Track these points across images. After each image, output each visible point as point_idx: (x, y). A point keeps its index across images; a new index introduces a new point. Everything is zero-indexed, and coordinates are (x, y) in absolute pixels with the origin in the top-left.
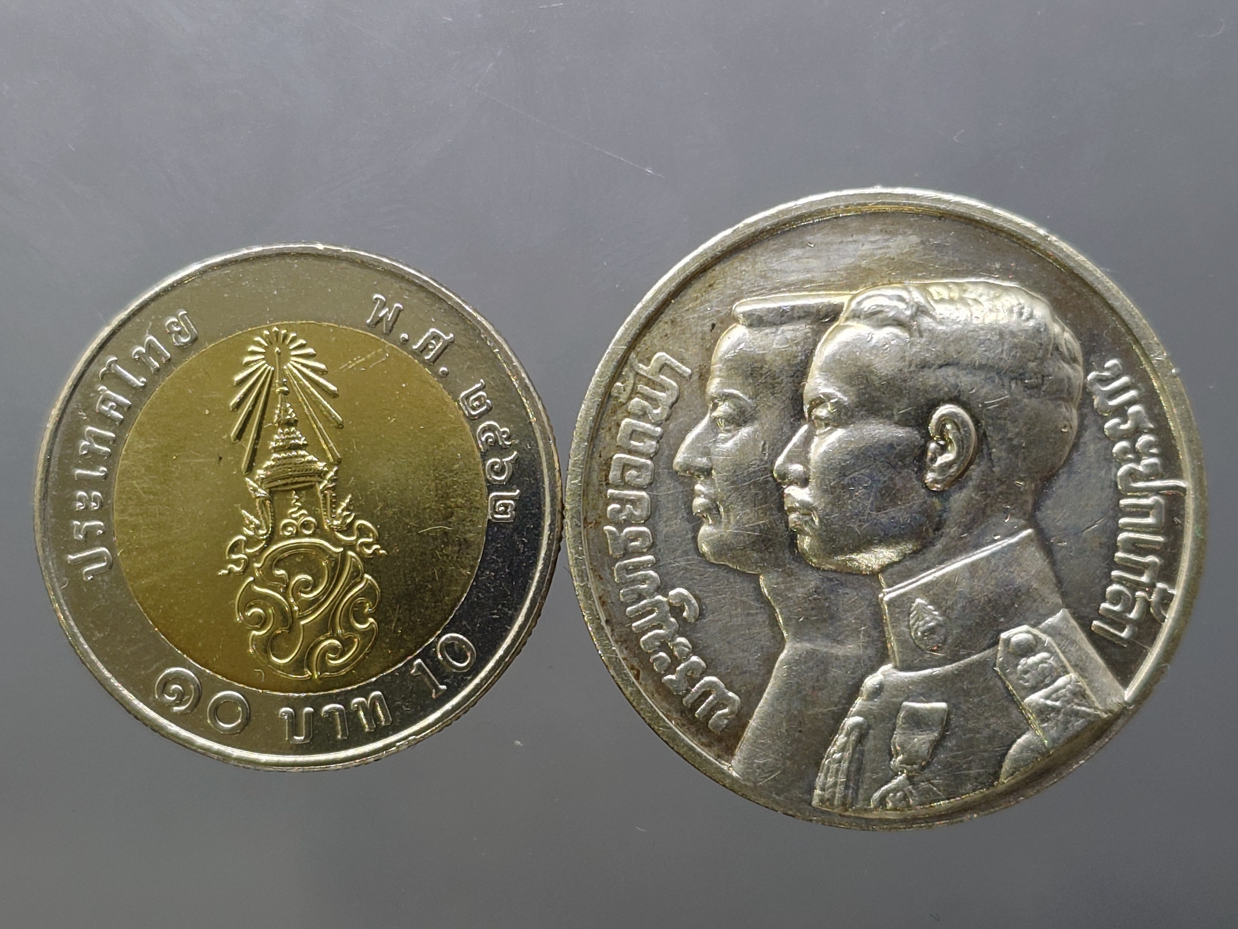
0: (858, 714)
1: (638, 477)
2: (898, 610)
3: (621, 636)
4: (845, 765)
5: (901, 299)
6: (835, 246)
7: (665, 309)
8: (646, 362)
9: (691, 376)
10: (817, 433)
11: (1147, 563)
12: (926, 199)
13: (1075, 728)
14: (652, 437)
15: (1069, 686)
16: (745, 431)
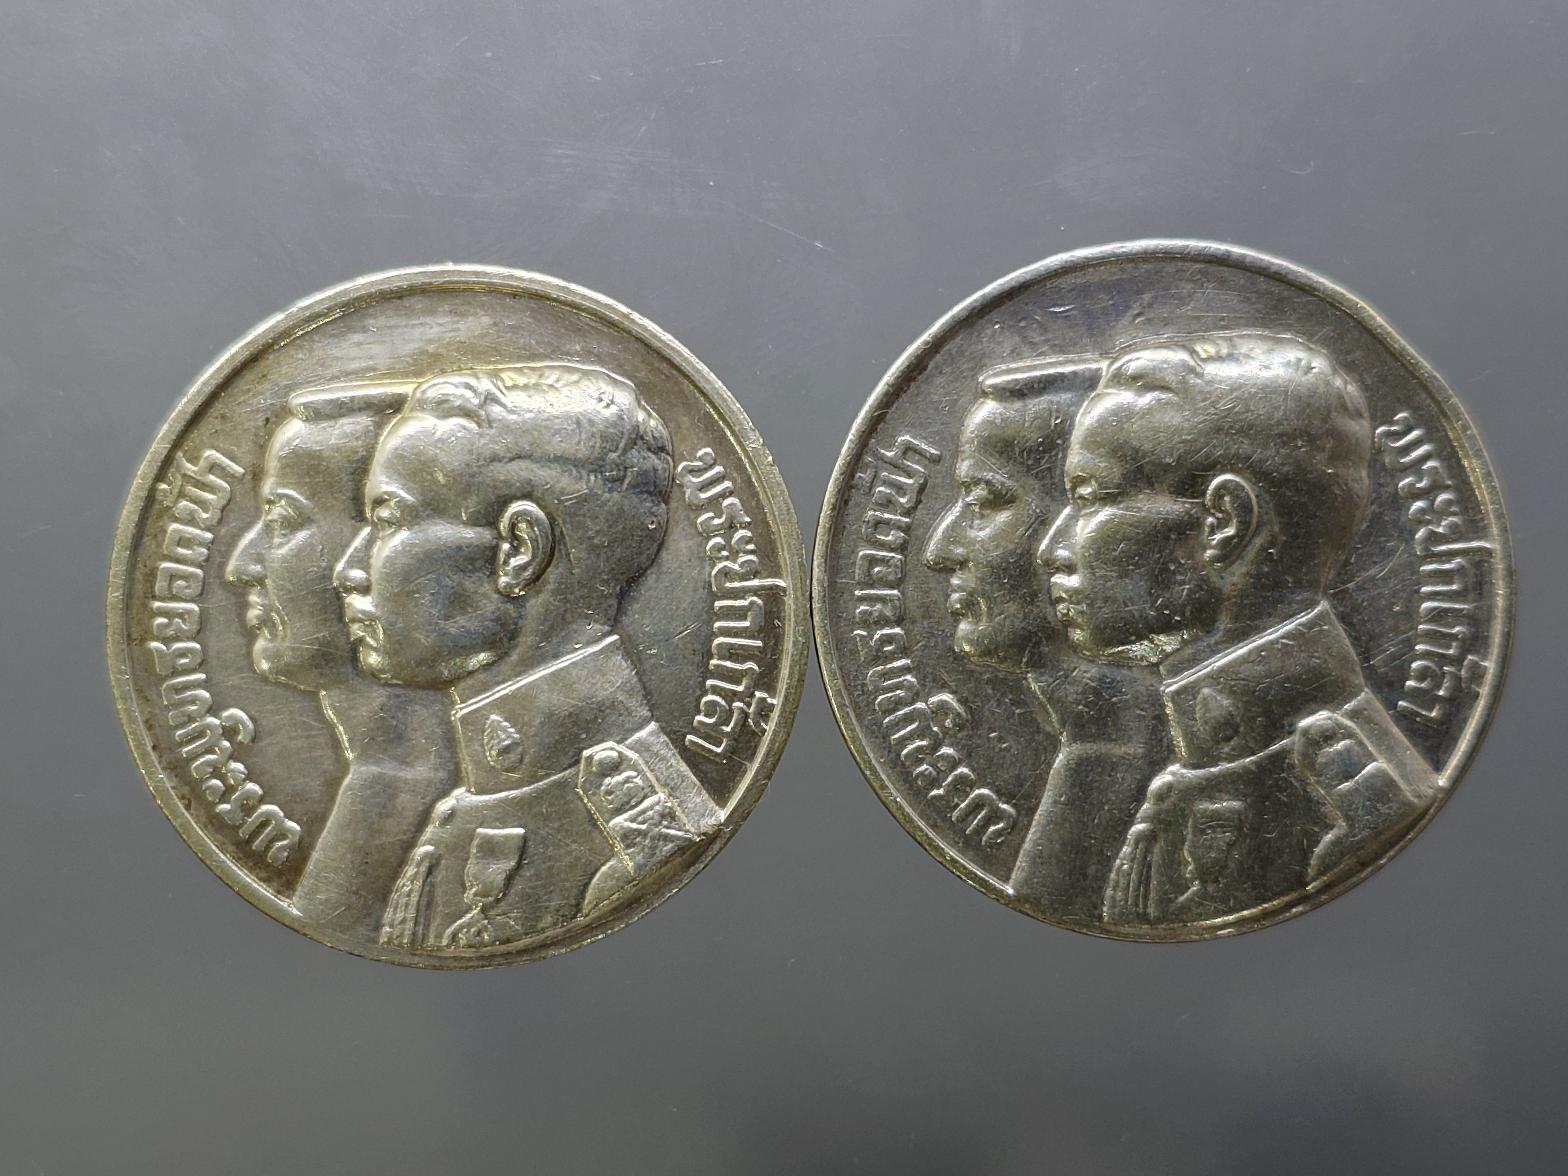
0: (429, 842)
1: (187, 588)
2: (471, 728)
3: (169, 763)
4: (414, 899)
5: (468, 386)
6: (400, 330)
7: (213, 403)
8: (194, 461)
9: (244, 475)
10: (380, 536)
11: (746, 670)
12: (496, 275)
13: (664, 853)
14: (201, 544)
15: (657, 808)
16: (301, 536)
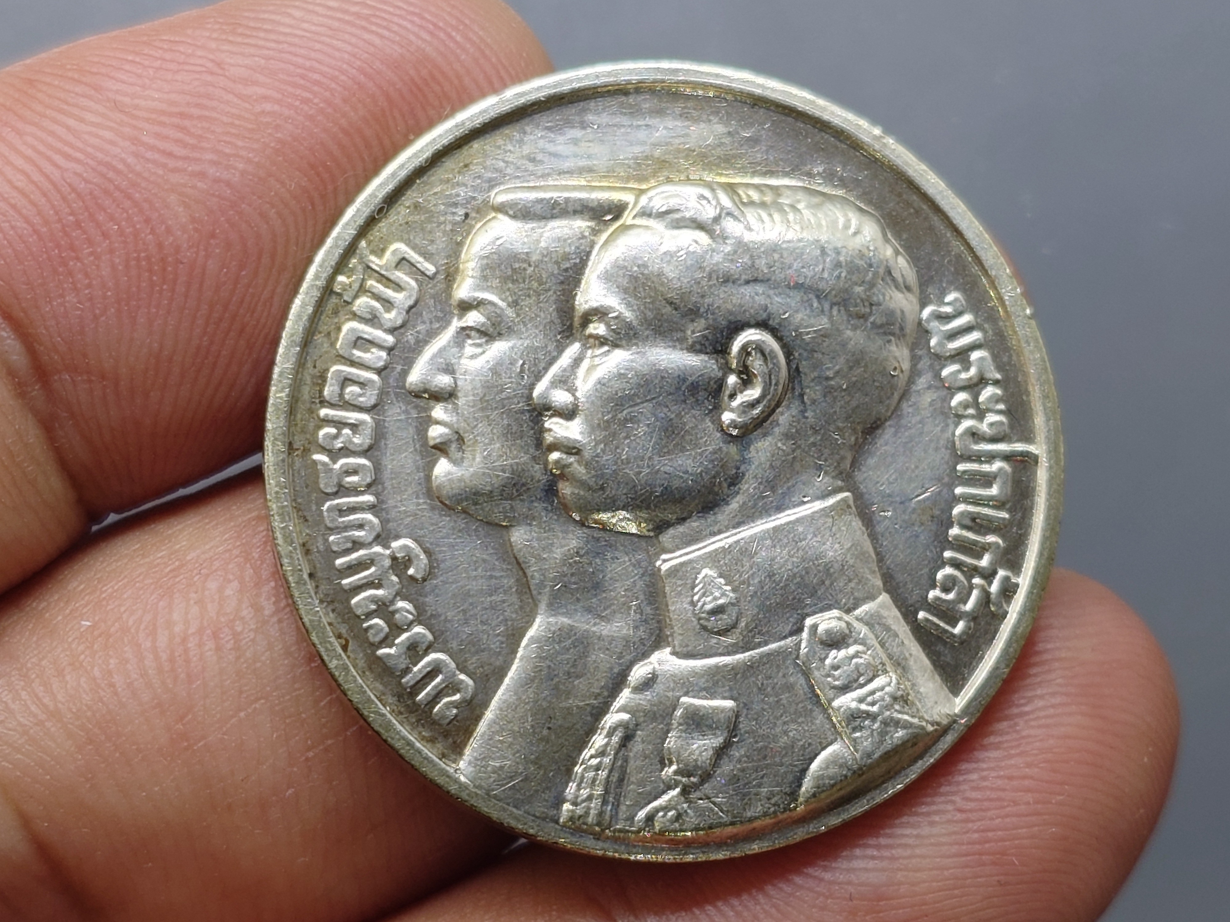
0: (623, 709)
2: (679, 582)
3: (327, 595)
6: (623, 130)
7: (406, 190)
8: (380, 252)
9: (435, 274)
10: (590, 353)
11: (988, 544)
13: (895, 740)
14: (381, 347)
15: (887, 689)
16: (499, 347)
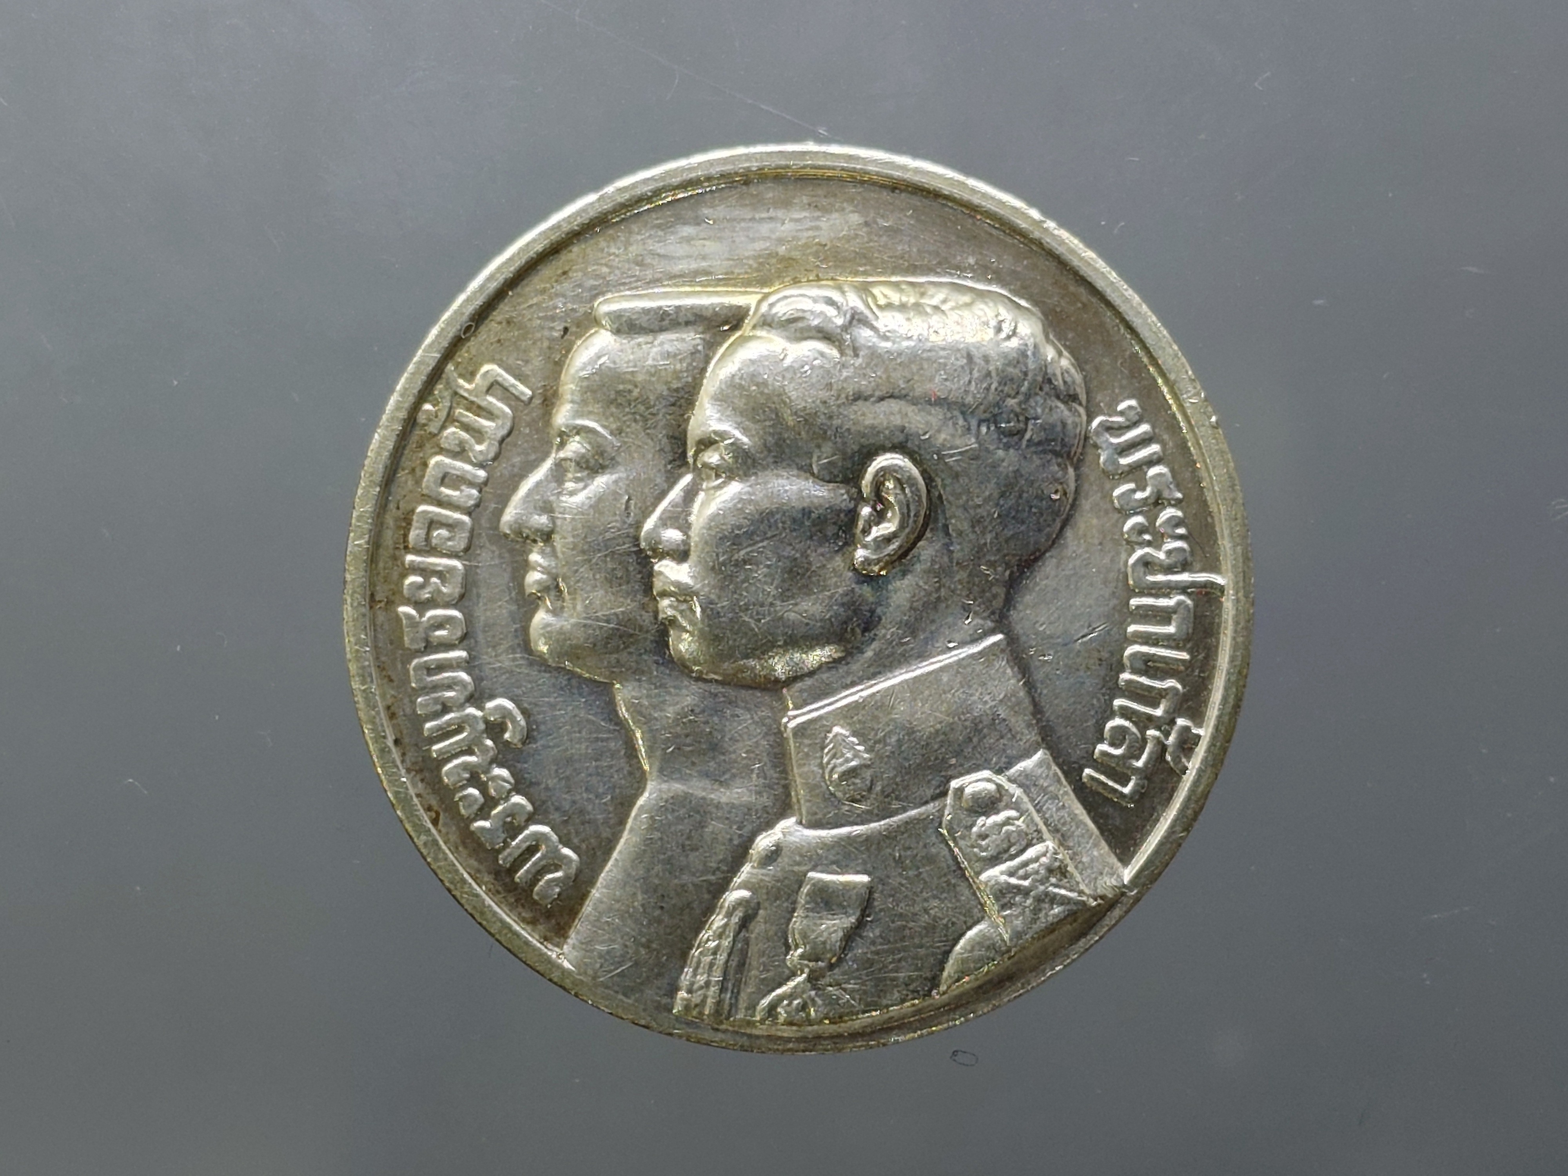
0: (744, 886)
1: (449, 539)
2: (807, 742)
3: (414, 763)
4: (722, 958)
5: (830, 302)
6: (743, 224)
7: (498, 304)
8: (468, 376)
9: (531, 398)
10: (704, 486)
11: (1165, 690)
12: (875, 162)
13: (1050, 919)
14: (471, 484)
15: (1044, 860)
16: (602, 481)
